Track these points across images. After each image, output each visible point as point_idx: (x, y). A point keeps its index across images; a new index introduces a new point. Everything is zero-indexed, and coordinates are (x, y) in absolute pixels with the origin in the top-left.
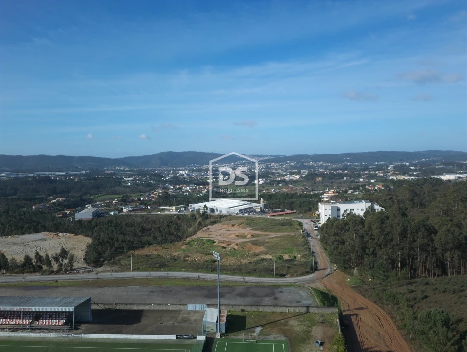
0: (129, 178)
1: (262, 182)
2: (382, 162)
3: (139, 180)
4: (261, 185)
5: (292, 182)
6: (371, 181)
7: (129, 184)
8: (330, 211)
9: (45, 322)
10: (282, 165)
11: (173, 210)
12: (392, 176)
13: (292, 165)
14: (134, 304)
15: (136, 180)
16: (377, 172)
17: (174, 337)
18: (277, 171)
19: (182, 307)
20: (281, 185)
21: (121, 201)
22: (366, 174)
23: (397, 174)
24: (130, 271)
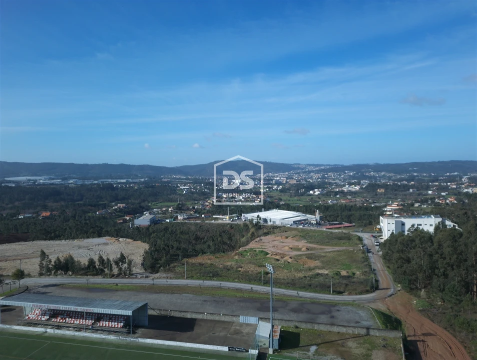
0: (184, 186)
1: (319, 193)
2: (455, 172)
3: (193, 188)
4: (317, 195)
5: (351, 193)
6: (442, 194)
7: (185, 192)
8: (394, 225)
9: (106, 324)
10: (340, 175)
11: (226, 219)
12: (467, 189)
13: (350, 175)
14: (188, 312)
15: (191, 188)
16: (449, 184)
17: (226, 349)
18: (334, 182)
19: (234, 319)
20: (338, 196)
21: (177, 209)
22: (436, 186)
23: (473, 187)
24: (184, 279)
